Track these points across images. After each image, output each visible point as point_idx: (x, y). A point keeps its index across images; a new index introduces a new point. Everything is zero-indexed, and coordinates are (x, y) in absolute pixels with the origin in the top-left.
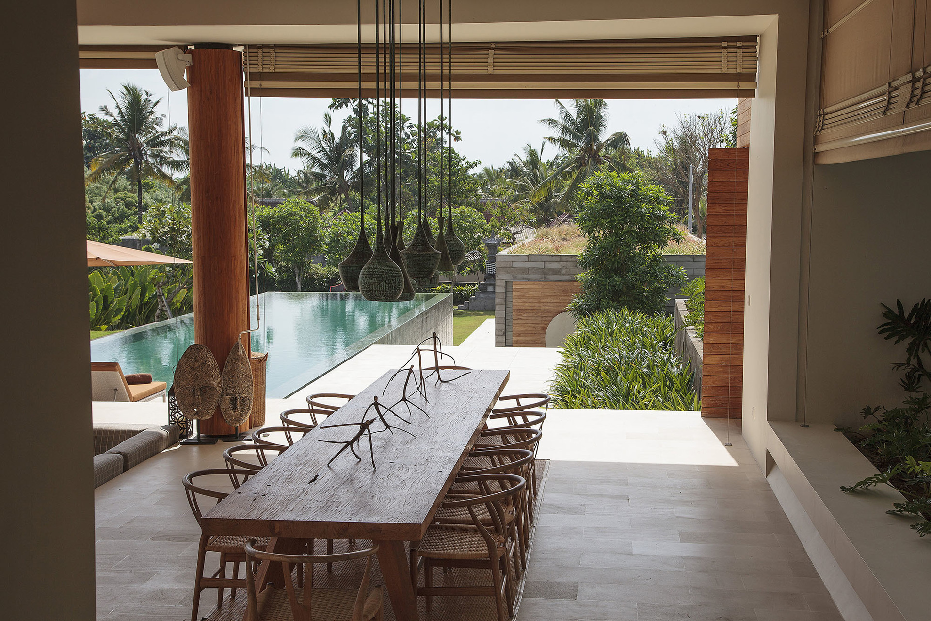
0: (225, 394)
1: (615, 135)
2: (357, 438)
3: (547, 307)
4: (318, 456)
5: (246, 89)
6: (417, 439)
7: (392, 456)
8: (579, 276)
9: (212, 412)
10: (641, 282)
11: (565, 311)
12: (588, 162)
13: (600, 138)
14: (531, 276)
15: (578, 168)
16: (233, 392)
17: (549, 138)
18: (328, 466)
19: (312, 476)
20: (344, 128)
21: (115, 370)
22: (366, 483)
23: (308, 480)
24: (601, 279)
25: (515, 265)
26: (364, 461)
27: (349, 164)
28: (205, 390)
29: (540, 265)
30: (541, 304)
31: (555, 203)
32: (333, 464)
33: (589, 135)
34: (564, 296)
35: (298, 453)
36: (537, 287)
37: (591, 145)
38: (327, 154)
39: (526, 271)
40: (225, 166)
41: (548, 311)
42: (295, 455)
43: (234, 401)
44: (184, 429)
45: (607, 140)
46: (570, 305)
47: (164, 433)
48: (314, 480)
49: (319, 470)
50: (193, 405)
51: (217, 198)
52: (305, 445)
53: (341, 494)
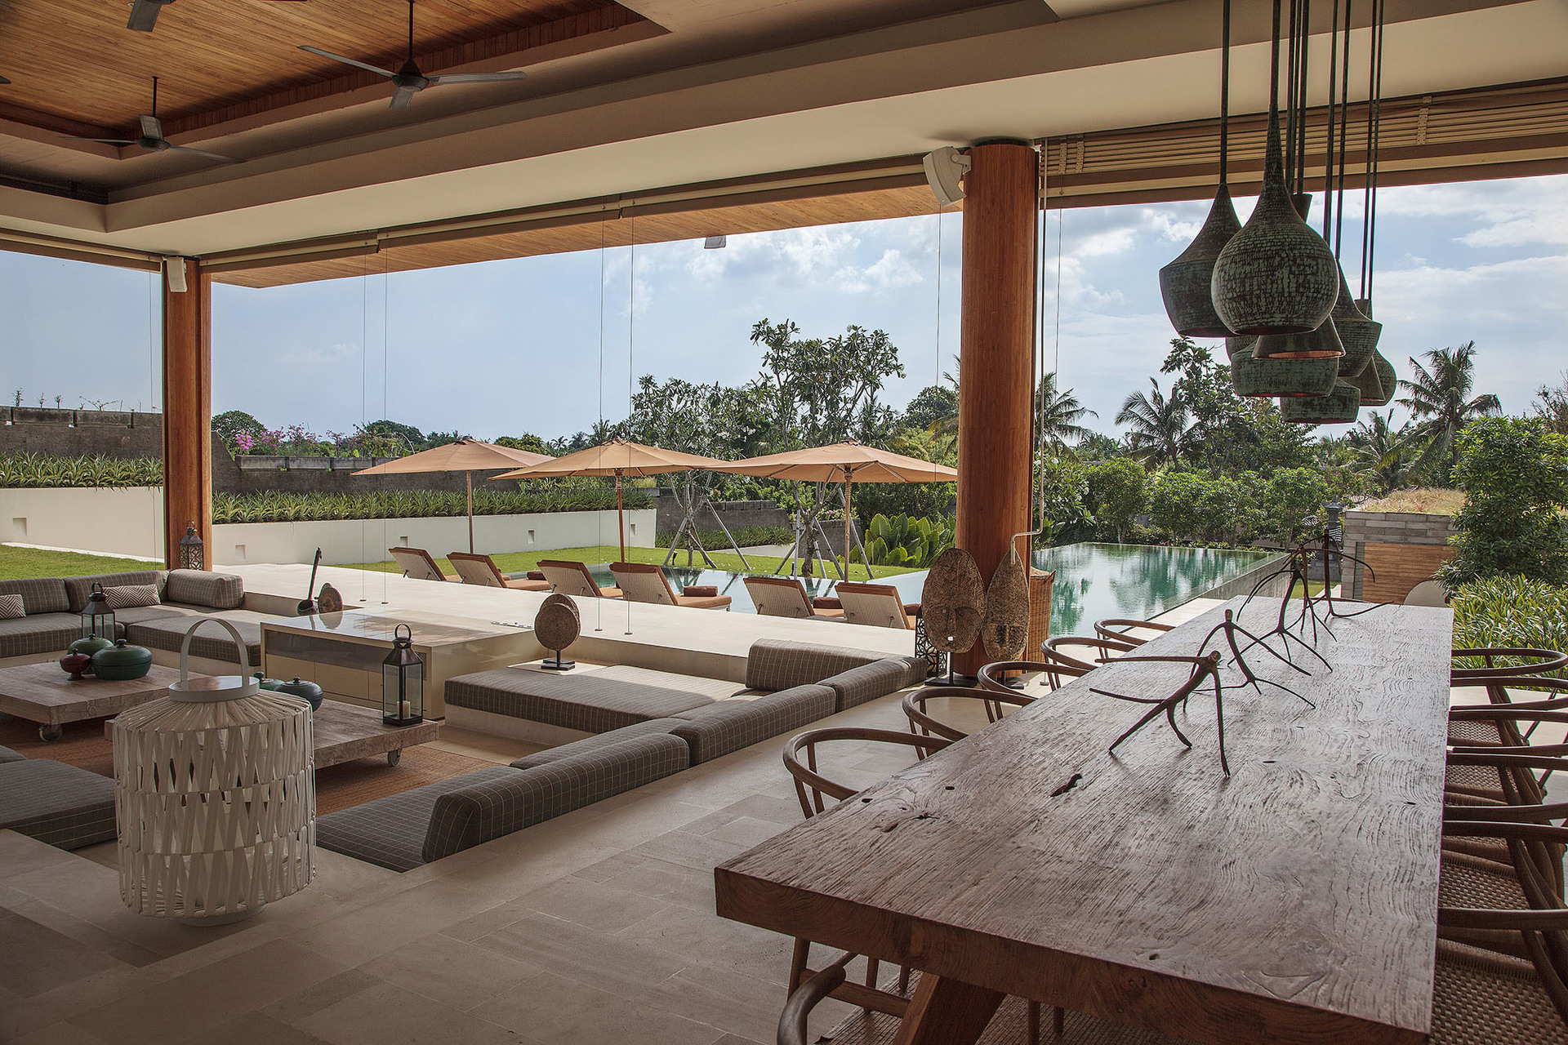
0: (989, 620)
1: (1480, 397)
2: (1182, 695)
3: (1407, 574)
4: (1091, 725)
5: (1042, 199)
6: (1315, 710)
7: (1266, 744)
8: (1452, 539)
9: (970, 644)
10: (1537, 549)
11: (1432, 579)
12: (1448, 426)
13: (1464, 401)
14: (1387, 537)
15: (1435, 432)
16: (1001, 618)
17: (1402, 401)
18: (1111, 753)
19: (1067, 773)
20: (1175, 390)
21: (892, 595)
22: (1204, 816)
23: (1050, 787)
24: (1482, 542)
25: (1369, 524)
26: (1200, 750)
27: (1176, 426)
28: (962, 612)
29: (1401, 525)
30: (1399, 571)
31: (1404, 473)
32: (1122, 751)
33: (1451, 396)
34: (1430, 562)
35: (1049, 714)
36: (1396, 550)
37: (1453, 407)
38: (1156, 416)
39: (1382, 531)
40: (1007, 303)
41: (1408, 579)
42: (1042, 718)
43: (1001, 631)
44: (934, 664)
45: (1472, 403)
46: (1438, 573)
47: (905, 666)
48: (1066, 788)
49: (1085, 761)
50: (948, 631)
51: (994, 348)
52: (1068, 699)
53: (1133, 843)
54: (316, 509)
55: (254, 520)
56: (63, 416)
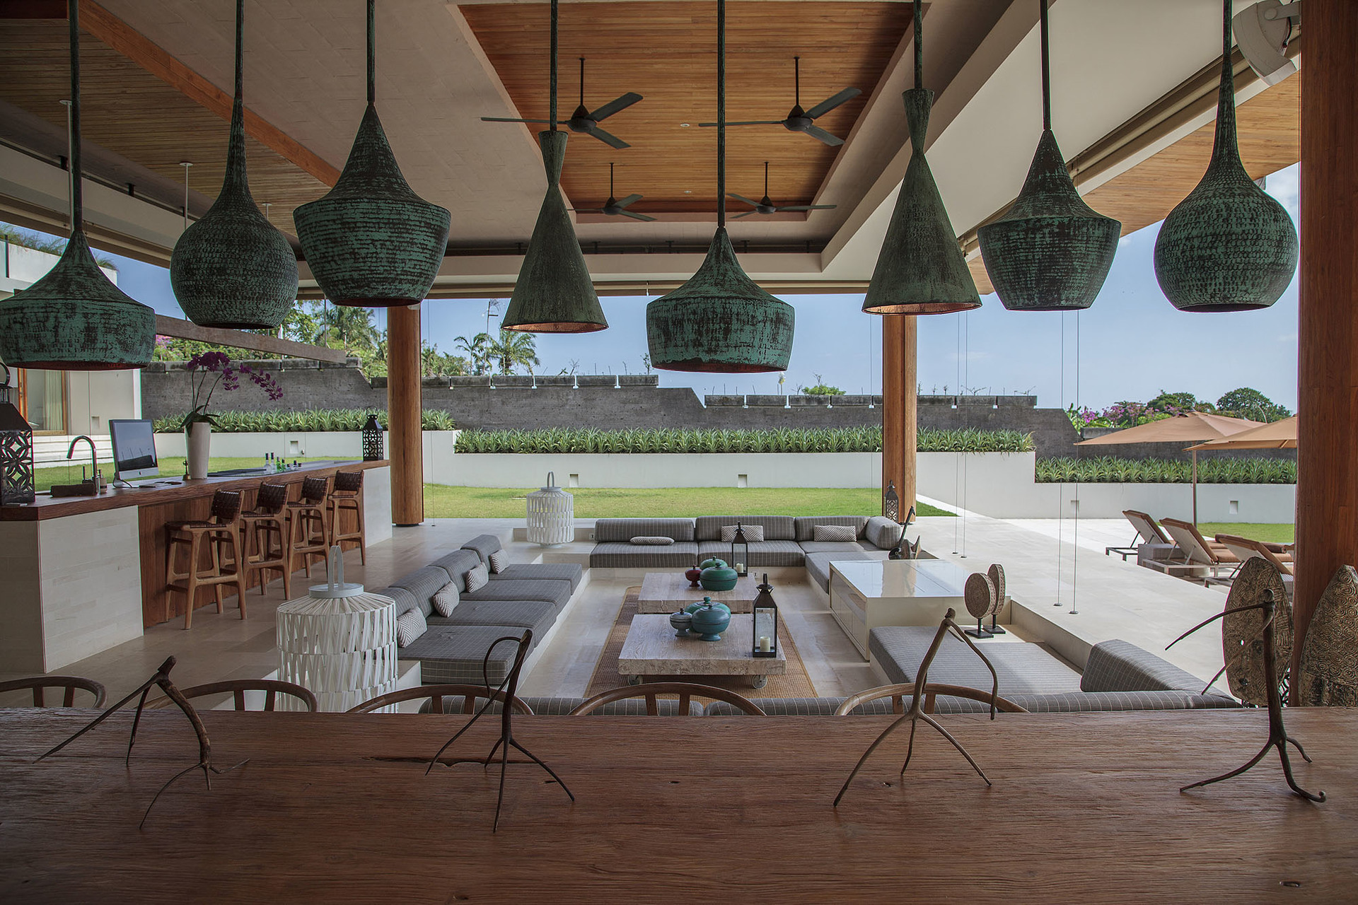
0: (1303, 668)
43: (1319, 687)
54: (1147, 472)
55: (1089, 480)
56: (948, 401)
